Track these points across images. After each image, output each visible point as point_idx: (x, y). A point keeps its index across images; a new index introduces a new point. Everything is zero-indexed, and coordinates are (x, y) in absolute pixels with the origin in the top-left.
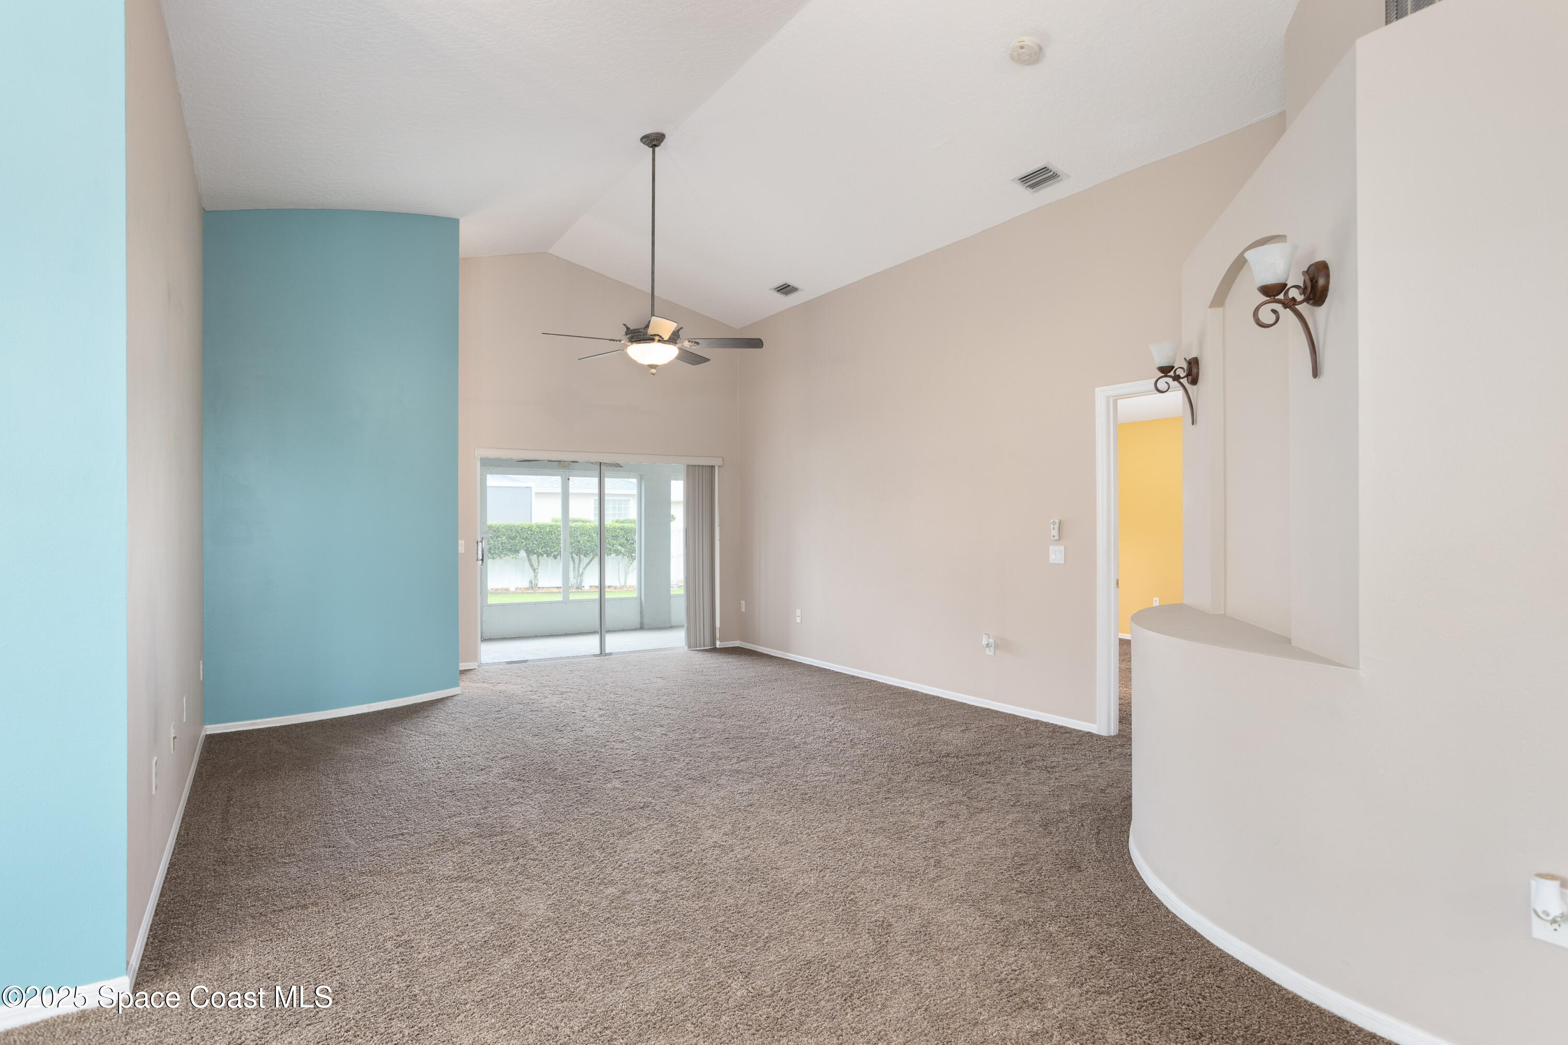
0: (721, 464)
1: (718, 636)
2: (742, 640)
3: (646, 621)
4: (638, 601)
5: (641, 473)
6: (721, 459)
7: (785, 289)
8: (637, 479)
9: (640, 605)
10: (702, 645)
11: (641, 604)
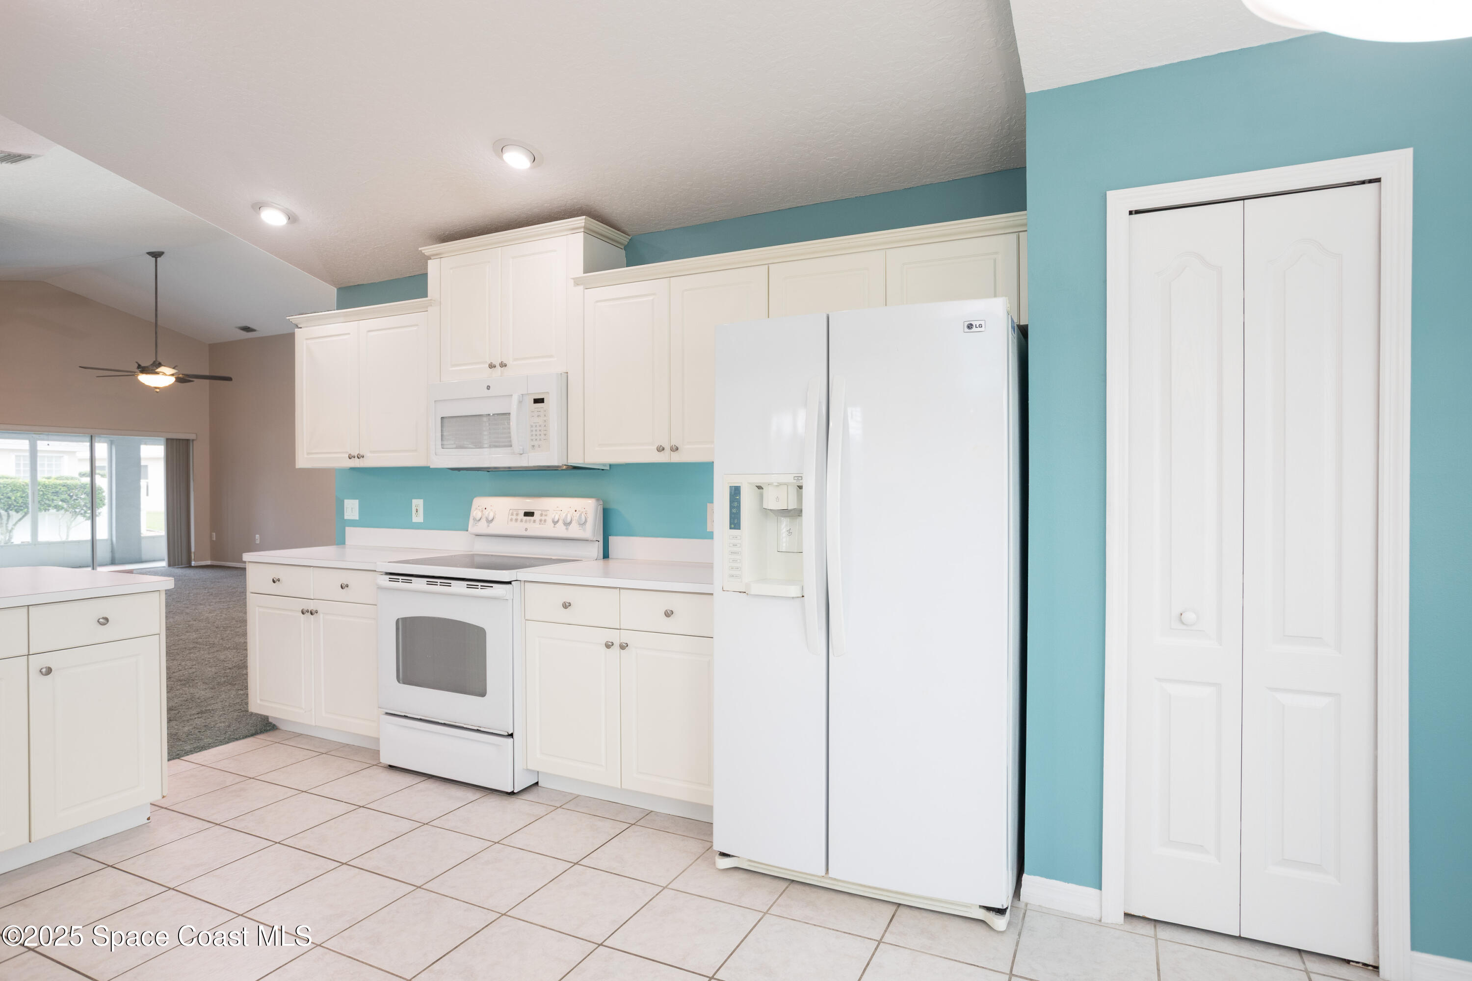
0: (195, 438)
1: (193, 557)
2: (215, 560)
3: (117, 556)
4: (109, 542)
5: (112, 439)
6: (195, 435)
7: (247, 329)
8: (108, 444)
9: (111, 546)
10: (180, 563)
11: (112, 543)
